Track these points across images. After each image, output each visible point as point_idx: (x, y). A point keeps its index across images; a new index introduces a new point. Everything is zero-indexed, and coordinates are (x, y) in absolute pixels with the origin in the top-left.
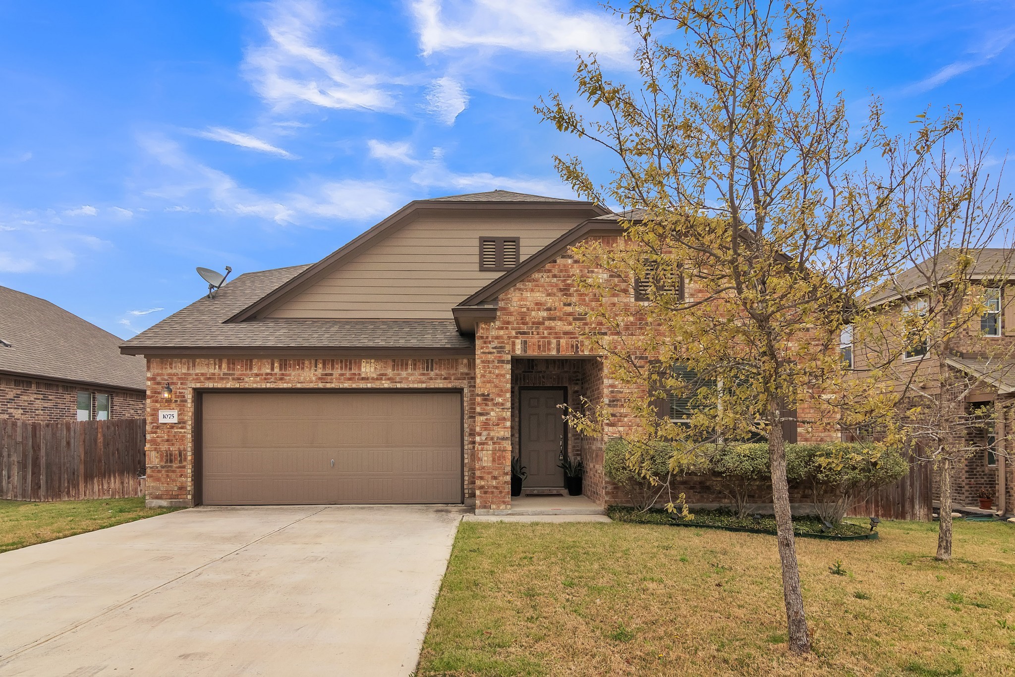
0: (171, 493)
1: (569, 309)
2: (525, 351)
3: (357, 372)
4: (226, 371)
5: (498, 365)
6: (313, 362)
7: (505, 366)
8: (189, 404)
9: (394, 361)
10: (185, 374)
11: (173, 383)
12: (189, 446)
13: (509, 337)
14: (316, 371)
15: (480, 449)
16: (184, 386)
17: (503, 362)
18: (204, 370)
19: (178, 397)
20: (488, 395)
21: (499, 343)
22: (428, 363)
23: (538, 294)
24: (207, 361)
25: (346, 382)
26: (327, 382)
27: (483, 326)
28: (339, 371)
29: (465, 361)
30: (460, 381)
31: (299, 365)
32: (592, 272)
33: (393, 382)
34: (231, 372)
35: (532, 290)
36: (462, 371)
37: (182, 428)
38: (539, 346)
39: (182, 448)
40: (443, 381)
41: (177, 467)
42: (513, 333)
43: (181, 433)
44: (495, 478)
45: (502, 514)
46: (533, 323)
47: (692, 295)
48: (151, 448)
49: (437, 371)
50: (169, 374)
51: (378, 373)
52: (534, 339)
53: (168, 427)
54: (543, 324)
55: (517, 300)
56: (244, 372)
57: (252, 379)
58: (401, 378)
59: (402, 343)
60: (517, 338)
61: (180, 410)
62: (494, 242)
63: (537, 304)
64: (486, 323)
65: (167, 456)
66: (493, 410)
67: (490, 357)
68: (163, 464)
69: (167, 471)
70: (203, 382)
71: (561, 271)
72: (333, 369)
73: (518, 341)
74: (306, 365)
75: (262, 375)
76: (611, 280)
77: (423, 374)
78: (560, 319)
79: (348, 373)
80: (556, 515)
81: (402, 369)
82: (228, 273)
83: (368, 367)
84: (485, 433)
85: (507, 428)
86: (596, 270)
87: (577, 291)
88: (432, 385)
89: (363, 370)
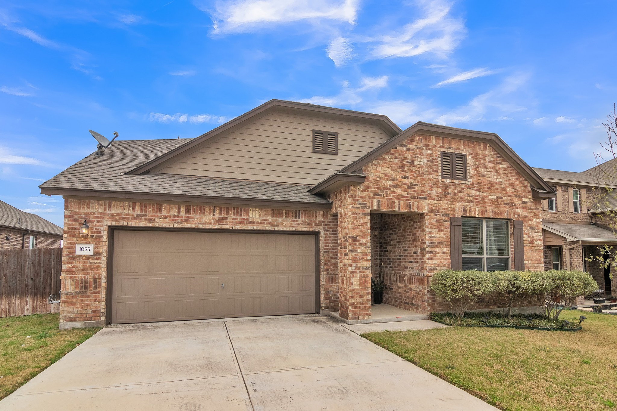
0: (85, 316)
1: (405, 181)
2: (379, 207)
3: (246, 217)
4: (139, 212)
5: (362, 216)
6: (212, 208)
7: (366, 218)
8: (105, 239)
9: (273, 210)
10: (101, 213)
11: (90, 221)
12: (104, 275)
13: (369, 197)
14: (214, 215)
15: (351, 276)
16: (100, 224)
17: (365, 214)
18: (119, 211)
19: (95, 233)
20: (356, 237)
21: (363, 201)
22: (296, 213)
23: (386, 169)
24: (122, 204)
25: (238, 224)
26: (223, 225)
27: (353, 188)
28: (232, 216)
29: (322, 213)
30: (318, 227)
31: (201, 210)
32: (418, 157)
33: (272, 226)
34: (143, 213)
35: (383, 166)
36: (319, 219)
37: (97, 259)
38: (388, 204)
39: (97, 276)
40: (307, 226)
41: (91, 293)
42: (372, 195)
43: (96, 263)
44: (361, 297)
45: (366, 322)
46: (384, 188)
47: (471, 177)
48: (67, 277)
49: (303, 219)
50: (86, 213)
51: (262, 219)
52: (384, 200)
53: (84, 258)
54: (390, 189)
55: (373, 172)
56: (155, 214)
57: (162, 219)
58: (279, 223)
59: (277, 197)
60: (374, 198)
61: (96, 244)
62: (322, 134)
63: (386, 175)
64: (354, 186)
65: (82, 283)
66: (359, 248)
67: (357, 211)
68: (78, 290)
69: (82, 297)
70: (118, 221)
71: (400, 155)
72: (228, 214)
73: (375, 201)
74: (207, 210)
75: (170, 217)
76: (428, 164)
77: (294, 221)
78: (400, 187)
79: (239, 218)
80: (400, 321)
81: (279, 217)
82: (116, 137)
83: (254, 214)
84: (354, 265)
85: (368, 261)
86: (420, 156)
87: (409, 169)
88: (300, 229)
89: (250, 216)
